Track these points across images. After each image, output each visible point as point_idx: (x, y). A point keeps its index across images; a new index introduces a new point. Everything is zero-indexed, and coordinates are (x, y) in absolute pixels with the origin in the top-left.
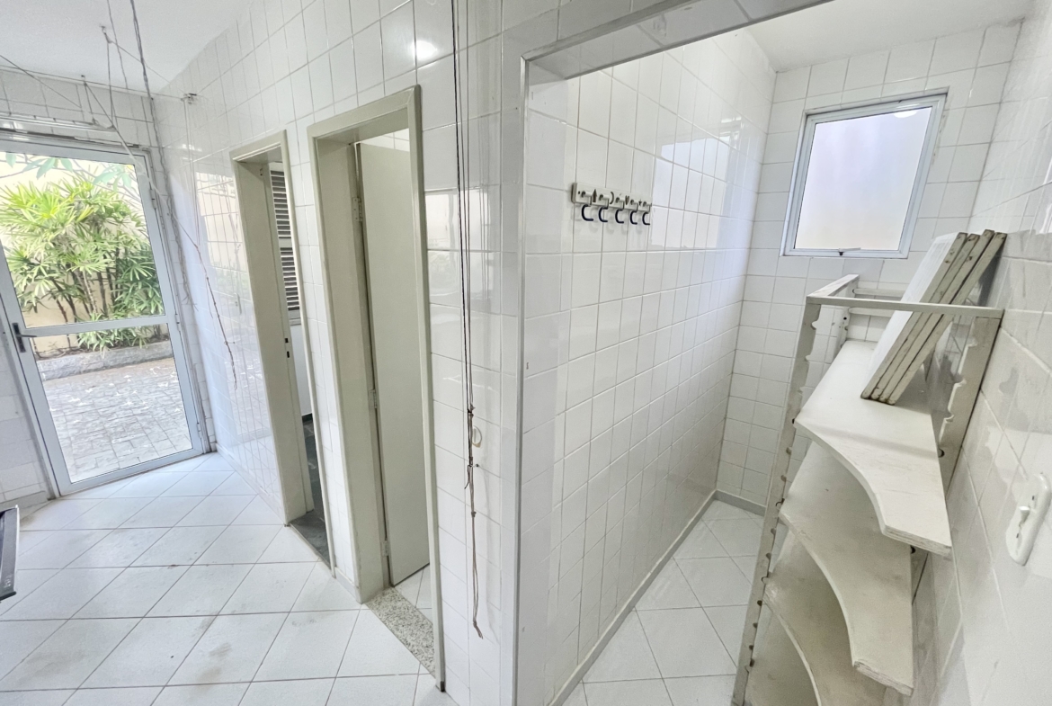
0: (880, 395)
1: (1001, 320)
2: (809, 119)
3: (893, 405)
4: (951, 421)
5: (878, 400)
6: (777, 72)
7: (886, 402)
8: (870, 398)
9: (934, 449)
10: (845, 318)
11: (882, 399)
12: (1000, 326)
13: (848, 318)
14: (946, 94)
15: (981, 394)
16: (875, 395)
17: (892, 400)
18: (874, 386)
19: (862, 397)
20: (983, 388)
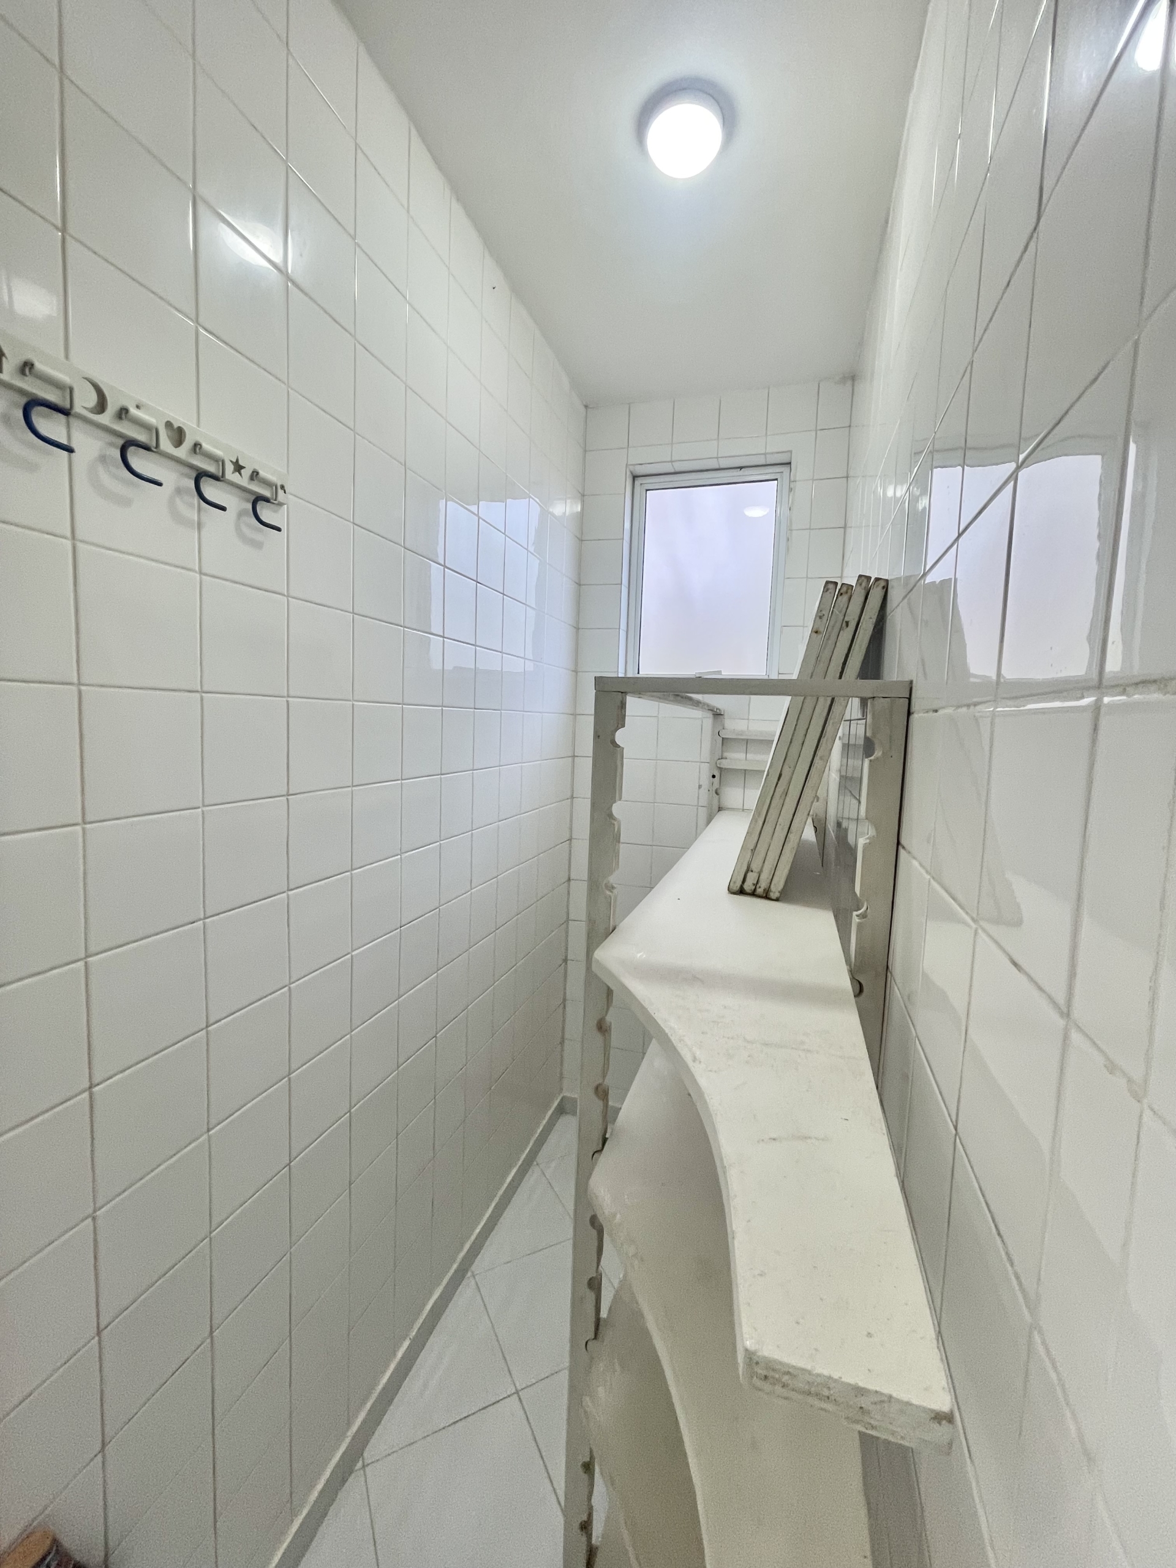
0: (756, 885)
1: (910, 699)
2: (638, 482)
3: (777, 900)
4: (863, 916)
5: (753, 894)
6: (586, 407)
7: (766, 896)
8: (741, 892)
9: (845, 982)
10: (714, 776)
11: (760, 891)
12: (909, 713)
13: (717, 774)
14: (790, 463)
15: (902, 852)
16: (748, 887)
17: (774, 894)
18: (745, 868)
19: (731, 892)
20: (903, 841)
